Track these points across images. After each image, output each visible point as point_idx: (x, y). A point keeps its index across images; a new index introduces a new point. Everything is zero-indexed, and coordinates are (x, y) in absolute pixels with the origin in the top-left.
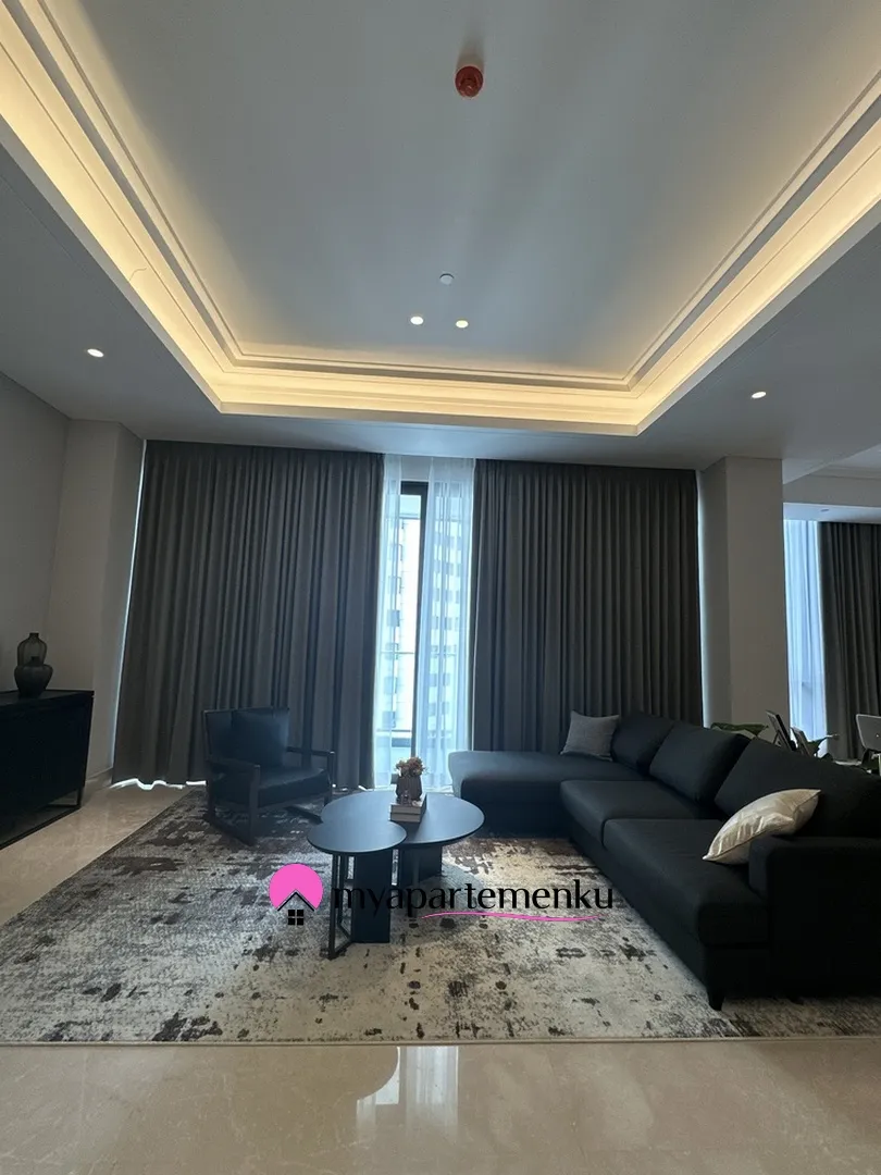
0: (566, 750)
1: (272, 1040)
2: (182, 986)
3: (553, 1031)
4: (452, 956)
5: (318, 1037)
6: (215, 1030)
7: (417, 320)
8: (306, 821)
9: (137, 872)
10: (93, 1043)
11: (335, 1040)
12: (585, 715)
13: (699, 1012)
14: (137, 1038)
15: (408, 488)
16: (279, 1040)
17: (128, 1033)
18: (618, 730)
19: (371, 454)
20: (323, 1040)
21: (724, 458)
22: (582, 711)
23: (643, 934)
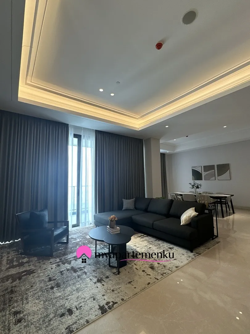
0: (123, 209)
1: (131, 297)
2: (89, 299)
3: (176, 267)
4: (143, 262)
5: (139, 291)
6: (114, 303)
7: (101, 90)
8: (60, 244)
9: (20, 279)
10: (85, 326)
11: (143, 290)
12: (127, 199)
13: (191, 254)
14: (97, 317)
15: (75, 136)
16: (133, 296)
17: (93, 317)
18: (135, 202)
19: (65, 124)
20: (141, 291)
21: (150, 138)
22: (126, 199)
23: (168, 244)
